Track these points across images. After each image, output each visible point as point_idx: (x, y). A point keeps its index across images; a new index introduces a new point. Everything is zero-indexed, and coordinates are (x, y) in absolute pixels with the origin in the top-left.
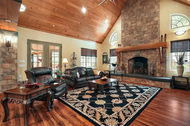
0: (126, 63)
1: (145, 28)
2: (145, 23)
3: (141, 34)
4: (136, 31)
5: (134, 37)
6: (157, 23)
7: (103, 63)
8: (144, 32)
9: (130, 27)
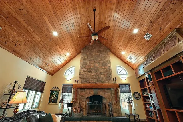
0: (83, 102)
1: (102, 70)
2: (101, 66)
3: (98, 74)
4: (94, 70)
5: (92, 76)
6: (109, 68)
7: (50, 102)
8: (101, 73)
9: (88, 65)
